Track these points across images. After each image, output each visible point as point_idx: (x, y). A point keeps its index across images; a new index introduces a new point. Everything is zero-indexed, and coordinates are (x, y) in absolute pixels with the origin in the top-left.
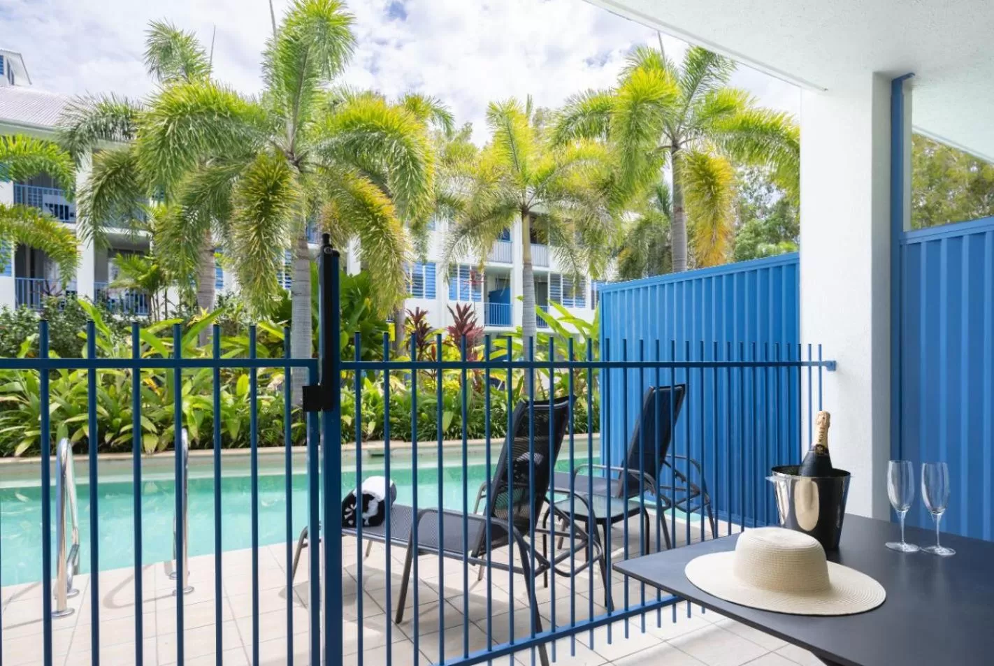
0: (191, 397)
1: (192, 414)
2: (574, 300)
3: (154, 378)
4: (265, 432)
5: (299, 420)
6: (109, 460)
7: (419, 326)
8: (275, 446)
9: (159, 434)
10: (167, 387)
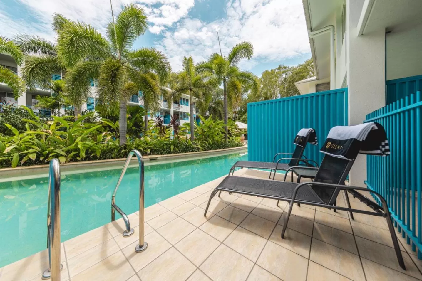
0: (81, 142)
1: (83, 148)
2: (186, 118)
3: (60, 136)
4: (111, 154)
5: (123, 149)
6: (42, 168)
7: (160, 120)
8: (115, 158)
9: (66, 157)
10: (68, 139)
